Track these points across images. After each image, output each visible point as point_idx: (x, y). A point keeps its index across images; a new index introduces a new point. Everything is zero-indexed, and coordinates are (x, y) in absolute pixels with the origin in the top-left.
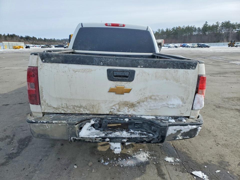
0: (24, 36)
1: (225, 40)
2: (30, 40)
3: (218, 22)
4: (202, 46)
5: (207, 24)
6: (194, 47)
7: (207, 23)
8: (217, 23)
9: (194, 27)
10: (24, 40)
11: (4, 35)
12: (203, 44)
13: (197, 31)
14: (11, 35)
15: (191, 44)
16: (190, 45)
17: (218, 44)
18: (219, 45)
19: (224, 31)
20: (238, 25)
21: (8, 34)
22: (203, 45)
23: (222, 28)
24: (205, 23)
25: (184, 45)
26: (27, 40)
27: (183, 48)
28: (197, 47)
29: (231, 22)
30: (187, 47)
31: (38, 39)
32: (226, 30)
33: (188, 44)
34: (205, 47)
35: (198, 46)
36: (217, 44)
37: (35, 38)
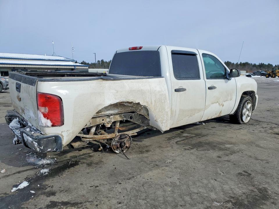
0: (257, 64)
2: (264, 68)
10: (257, 68)
11: (237, 64)
14: (243, 63)
21: (241, 63)
26: (260, 68)
31: (274, 66)
37: (271, 65)
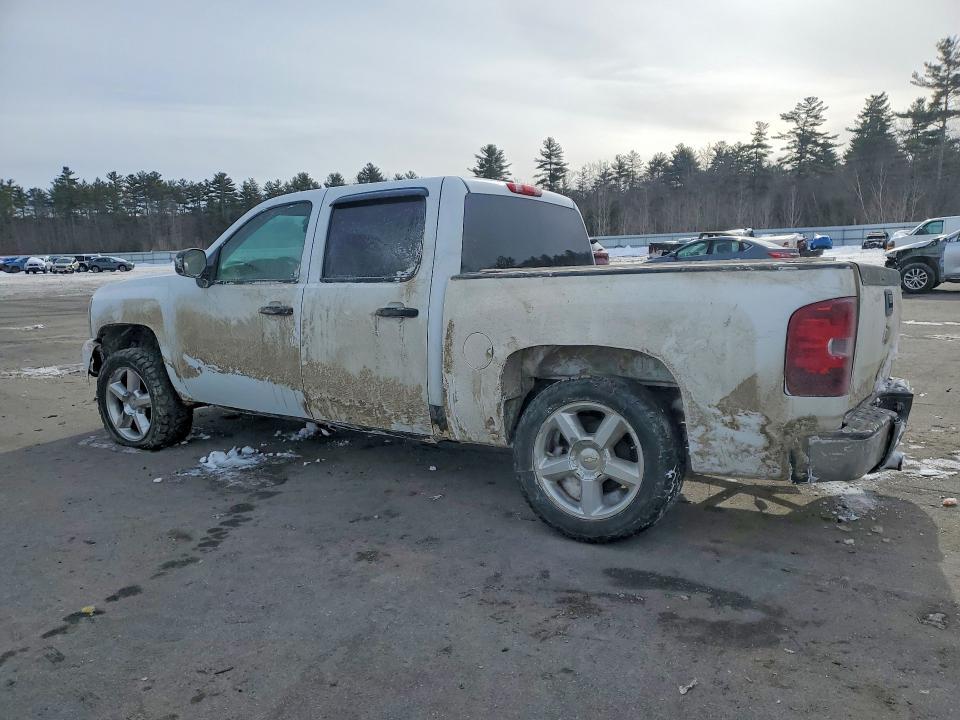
1: (161, 242)
3: (114, 173)
4: (100, 265)
5: (71, 177)
6: (66, 272)
7: (70, 173)
8: (113, 176)
9: (13, 185)
12: (99, 256)
13: (32, 203)
15: (47, 257)
16: (44, 264)
17: (150, 257)
18: (153, 261)
19: (143, 207)
20: (189, 190)
22: (105, 260)
23: (134, 198)
24: (60, 173)
25: (13, 264)
27: (10, 275)
28: (78, 271)
29: (165, 178)
30: (30, 270)
32: (152, 207)
33: (34, 259)
34: (113, 270)
35: (81, 265)
36: (146, 257)
